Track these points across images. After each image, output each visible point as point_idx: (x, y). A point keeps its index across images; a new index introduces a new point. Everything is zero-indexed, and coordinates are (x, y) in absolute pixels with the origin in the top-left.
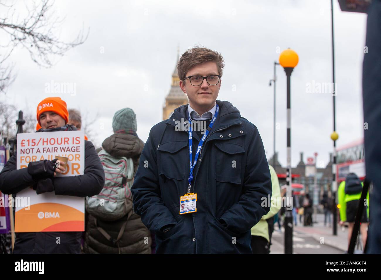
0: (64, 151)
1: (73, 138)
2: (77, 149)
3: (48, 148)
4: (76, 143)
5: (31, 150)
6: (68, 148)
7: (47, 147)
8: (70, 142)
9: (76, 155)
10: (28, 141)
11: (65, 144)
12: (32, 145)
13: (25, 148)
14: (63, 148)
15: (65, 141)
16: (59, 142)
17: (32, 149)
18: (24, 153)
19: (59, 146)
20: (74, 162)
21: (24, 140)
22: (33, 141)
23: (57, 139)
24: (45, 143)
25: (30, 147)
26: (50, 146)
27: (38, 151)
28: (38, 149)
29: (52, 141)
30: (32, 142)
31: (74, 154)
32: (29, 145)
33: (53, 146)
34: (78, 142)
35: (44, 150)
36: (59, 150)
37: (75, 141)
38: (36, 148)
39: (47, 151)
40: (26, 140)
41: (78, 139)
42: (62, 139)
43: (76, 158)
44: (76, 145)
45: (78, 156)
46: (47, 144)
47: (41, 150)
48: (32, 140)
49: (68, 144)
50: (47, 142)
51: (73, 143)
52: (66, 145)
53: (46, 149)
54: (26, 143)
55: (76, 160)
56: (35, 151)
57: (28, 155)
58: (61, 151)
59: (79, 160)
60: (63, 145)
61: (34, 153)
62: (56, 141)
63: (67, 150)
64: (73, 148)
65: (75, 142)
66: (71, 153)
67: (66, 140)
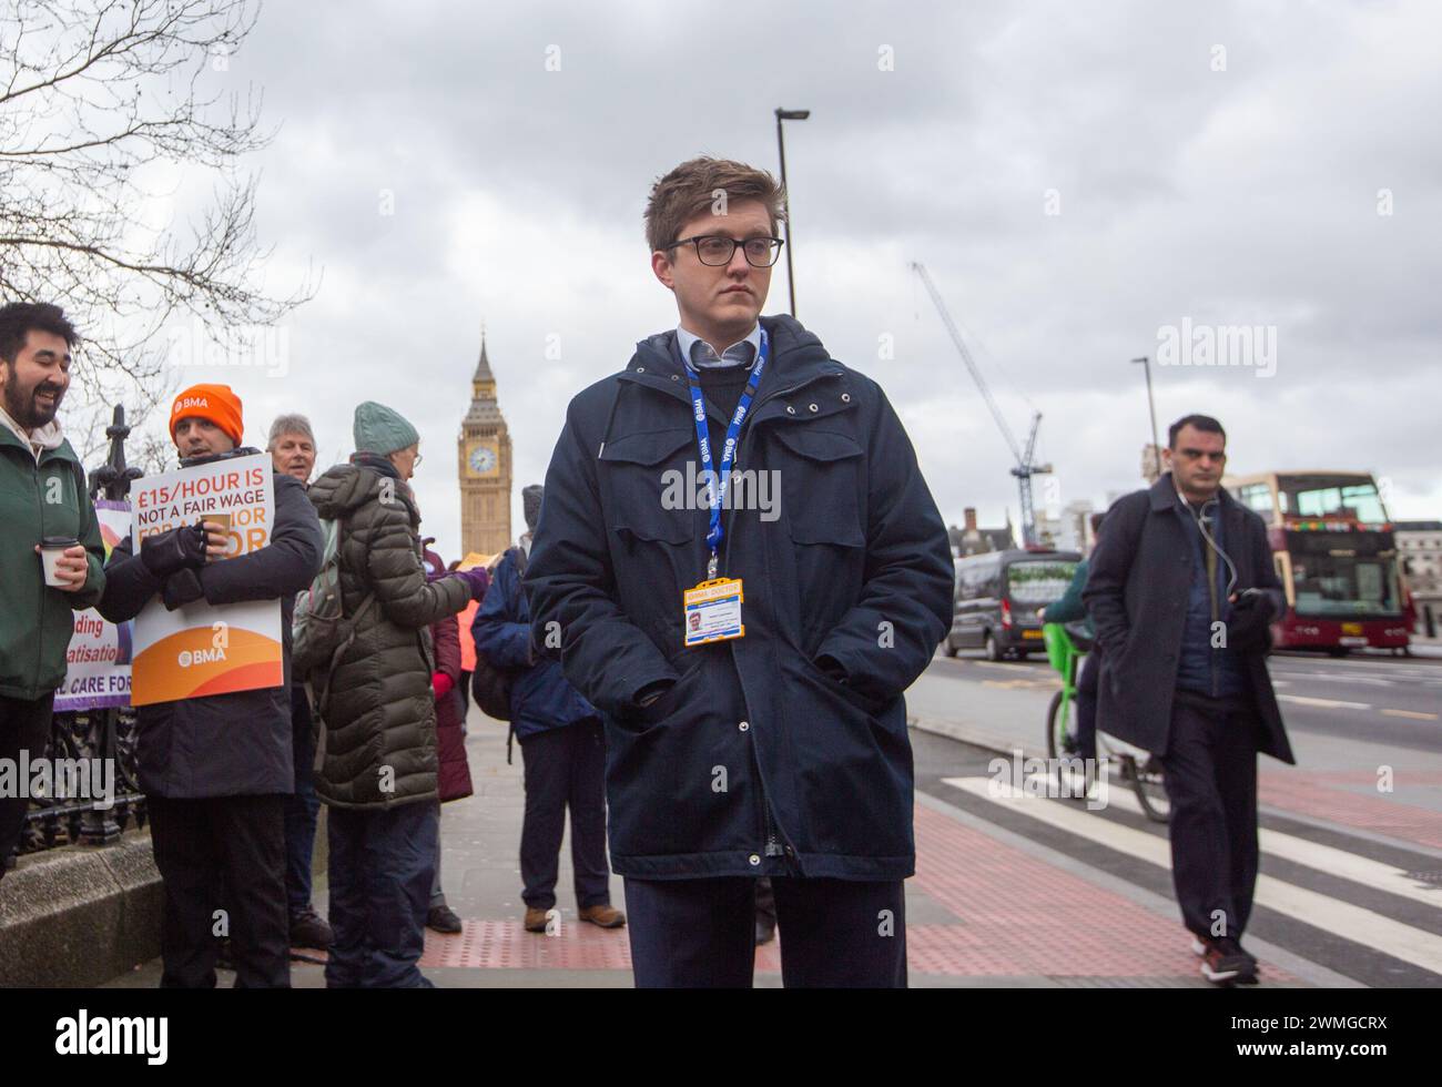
0: (230, 503)
1: (248, 473)
2: (257, 496)
3: (196, 503)
4: (255, 483)
5: (160, 513)
6: (238, 496)
7: (193, 500)
8: (242, 481)
9: (255, 510)
10: (154, 492)
11: (229, 488)
12: (162, 502)
13: (148, 510)
14: (226, 498)
15: (230, 482)
16: (218, 486)
17: (162, 510)
18: (146, 522)
19: (216, 496)
20: (252, 525)
21: (145, 493)
22: (164, 492)
23: (214, 479)
24: (189, 493)
25: (159, 506)
26: (199, 498)
27: (175, 512)
28: (175, 508)
29: (203, 486)
30: (162, 494)
31: (251, 507)
32: (155, 503)
33: (205, 497)
34: (258, 480)
35: (186, 509)
36: (218, 504)
37: (252, 479)
38: (169, 506)
39: (194, 509)
40: (149, 492)
41: (257, 473)
42: (223, 477)
43: (256, 516)
44: (253, 488)
45: (259, 512)
46: (193, 494)
47: (181, 509)
48: (162, 490)
49: (237, 486)
50: (192, 489)
51: (248, 484)
52: (234, 491)
53: (191, 506)
54: (149, 498)
55: (256, 521)
56: (167, 513)
57: (154, 524)
58: (223, 504)
59: (263, 521)
60: (226, 492)
61: (167, 519)
62: (210, 483)
63: (236, 502)
64: (249, 495)
65: (251, 482)
66: (245, 506)
67: (232, 480)
